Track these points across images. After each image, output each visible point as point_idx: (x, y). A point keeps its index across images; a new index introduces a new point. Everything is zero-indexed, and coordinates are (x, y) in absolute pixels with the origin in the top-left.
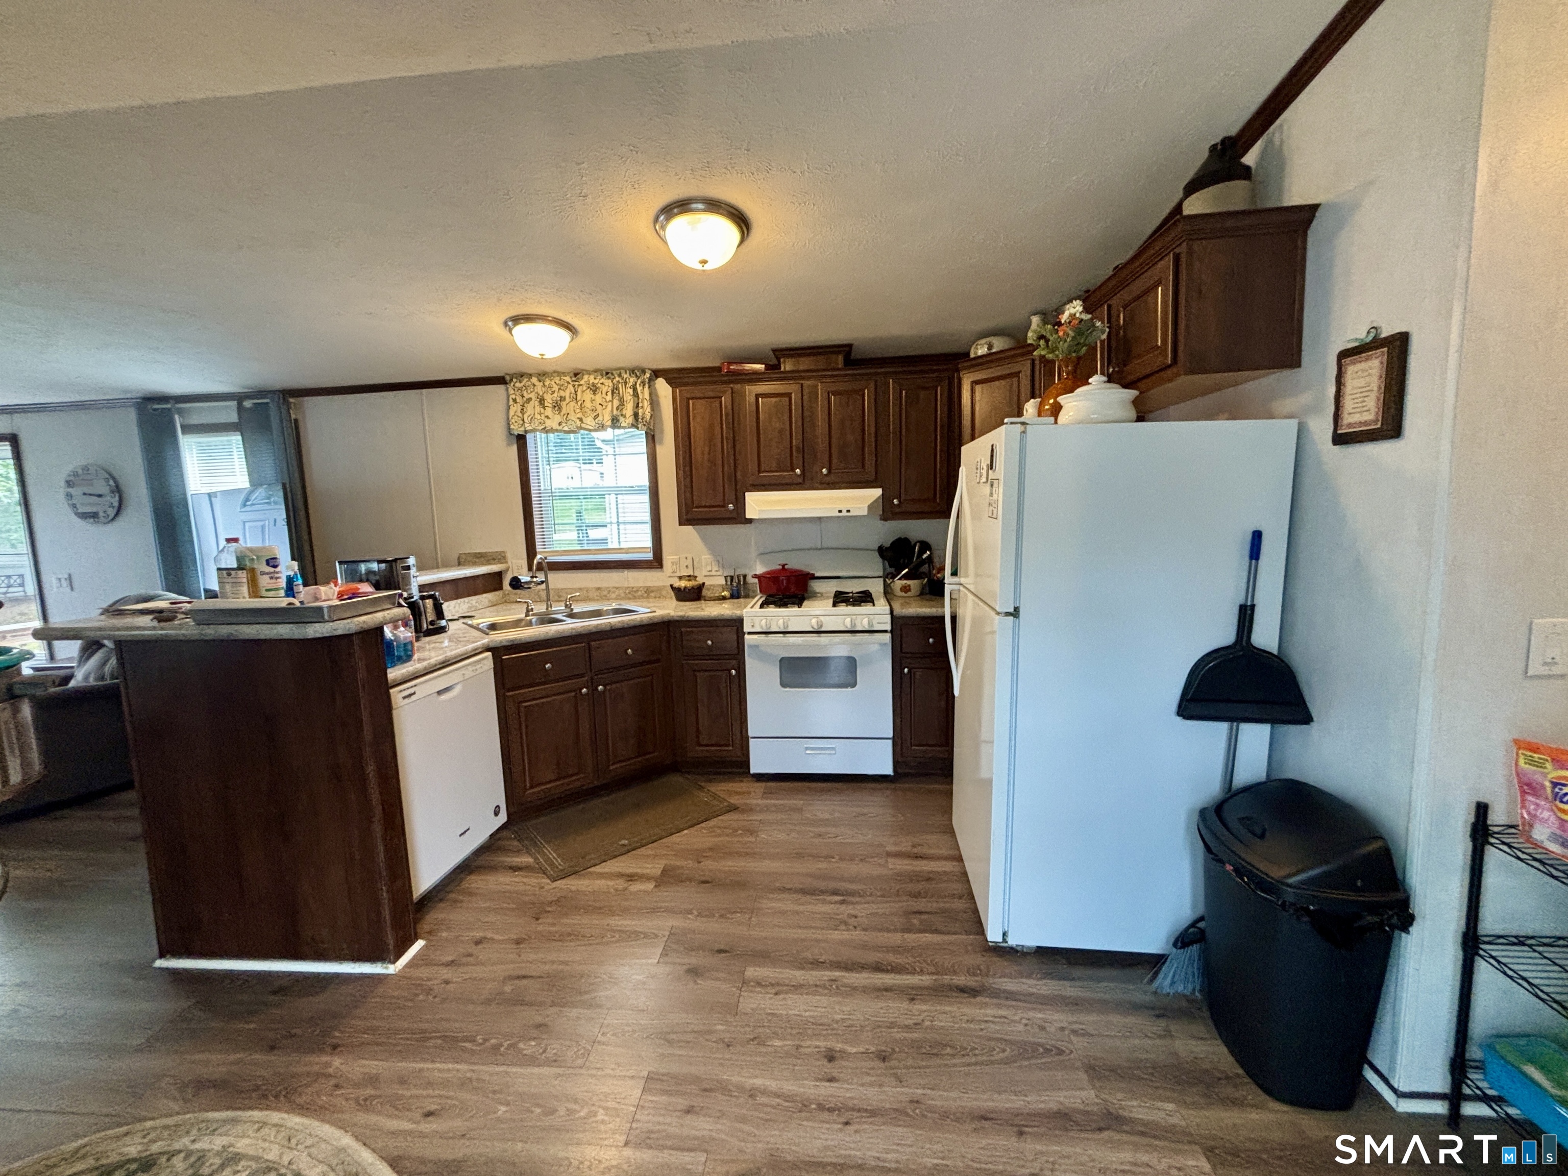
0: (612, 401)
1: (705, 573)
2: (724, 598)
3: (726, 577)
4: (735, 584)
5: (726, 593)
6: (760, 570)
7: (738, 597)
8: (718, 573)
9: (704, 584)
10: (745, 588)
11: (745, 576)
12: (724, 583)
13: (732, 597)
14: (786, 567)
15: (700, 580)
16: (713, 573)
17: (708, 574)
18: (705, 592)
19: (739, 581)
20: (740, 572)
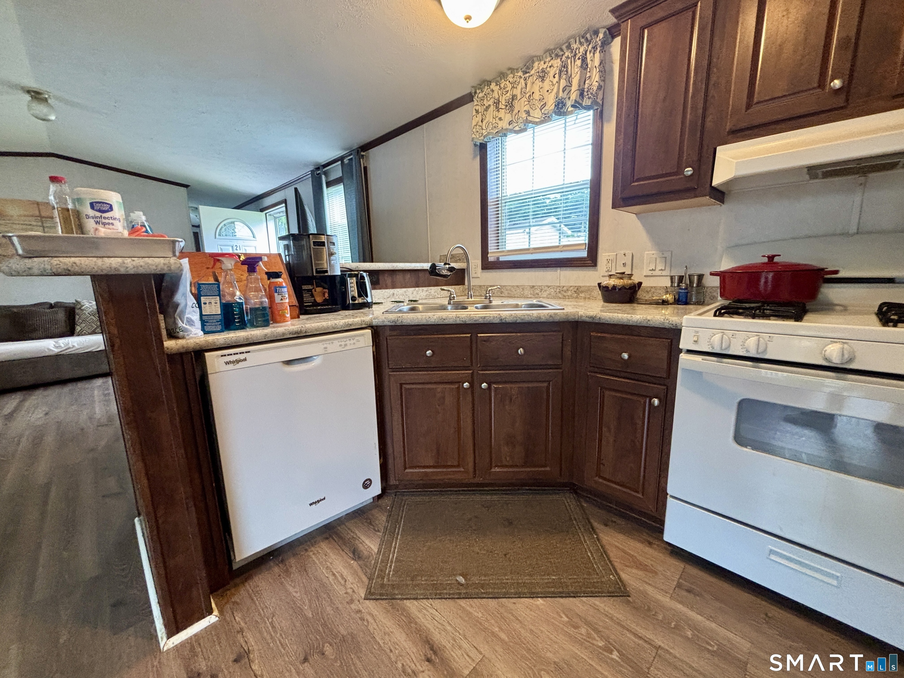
0: (558, 82)
1: (646, 272)
2: (664, 303)
3: (672, 278)
4: (683, 286)
5: (669, 297)
6: (726, 265)
7: (686, 303)
8: (664, 273)
9: (640, 284)
10: (698, 293)
11: (701, 277)
12: (669, 284)
13: (677, 301)
14: (776, 259)
15: (636, 279)
16: (657, 272)
17: (650, 273)
18: (641, 294)
19: (691, 282)
20: (695, 271)
